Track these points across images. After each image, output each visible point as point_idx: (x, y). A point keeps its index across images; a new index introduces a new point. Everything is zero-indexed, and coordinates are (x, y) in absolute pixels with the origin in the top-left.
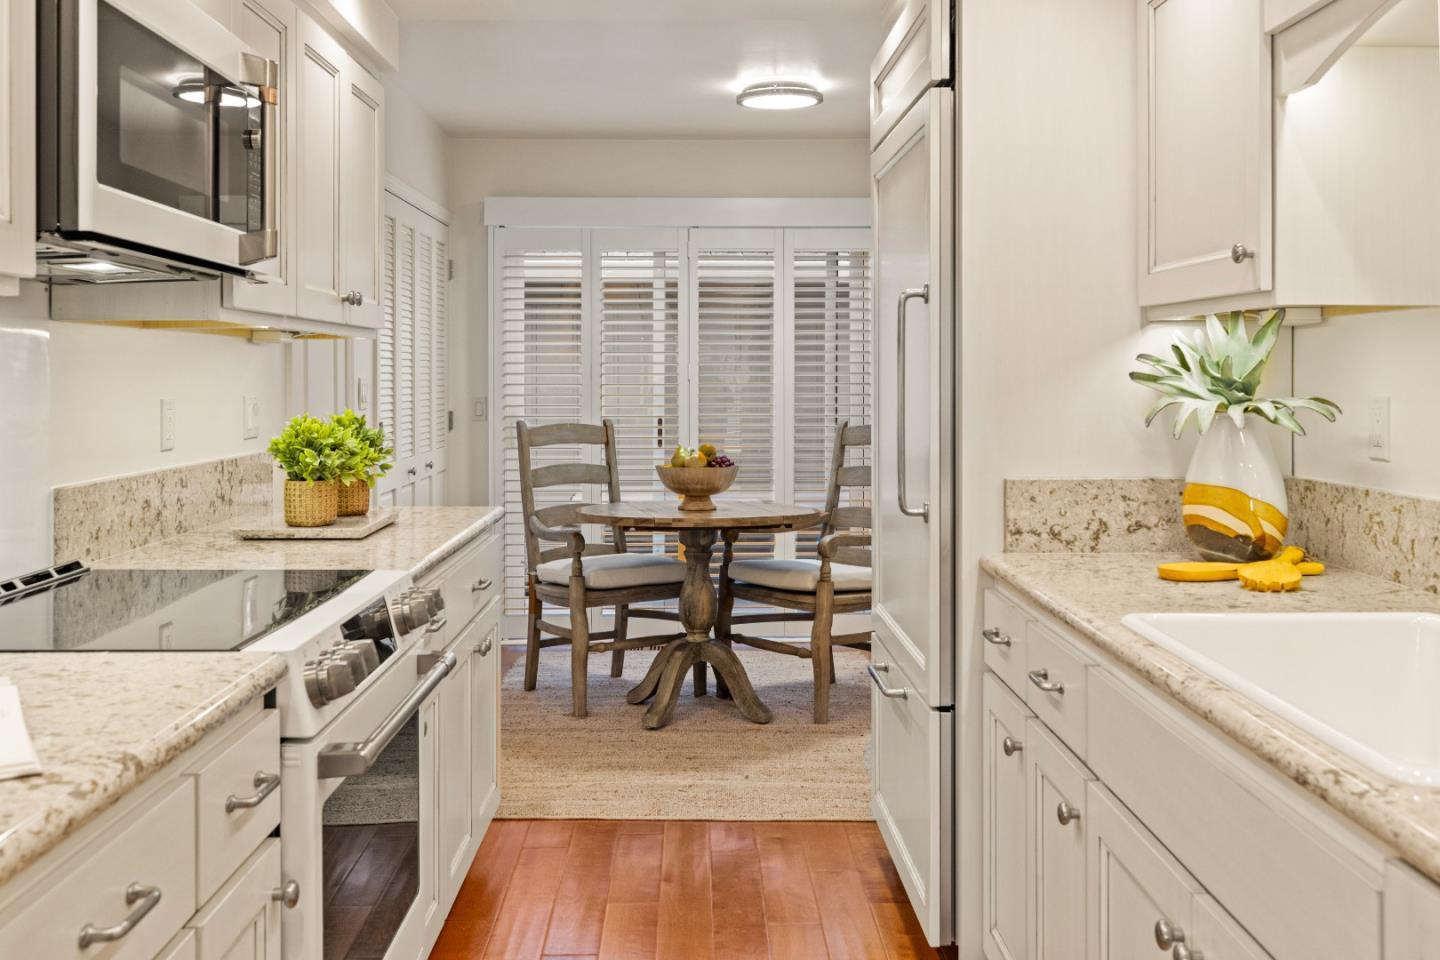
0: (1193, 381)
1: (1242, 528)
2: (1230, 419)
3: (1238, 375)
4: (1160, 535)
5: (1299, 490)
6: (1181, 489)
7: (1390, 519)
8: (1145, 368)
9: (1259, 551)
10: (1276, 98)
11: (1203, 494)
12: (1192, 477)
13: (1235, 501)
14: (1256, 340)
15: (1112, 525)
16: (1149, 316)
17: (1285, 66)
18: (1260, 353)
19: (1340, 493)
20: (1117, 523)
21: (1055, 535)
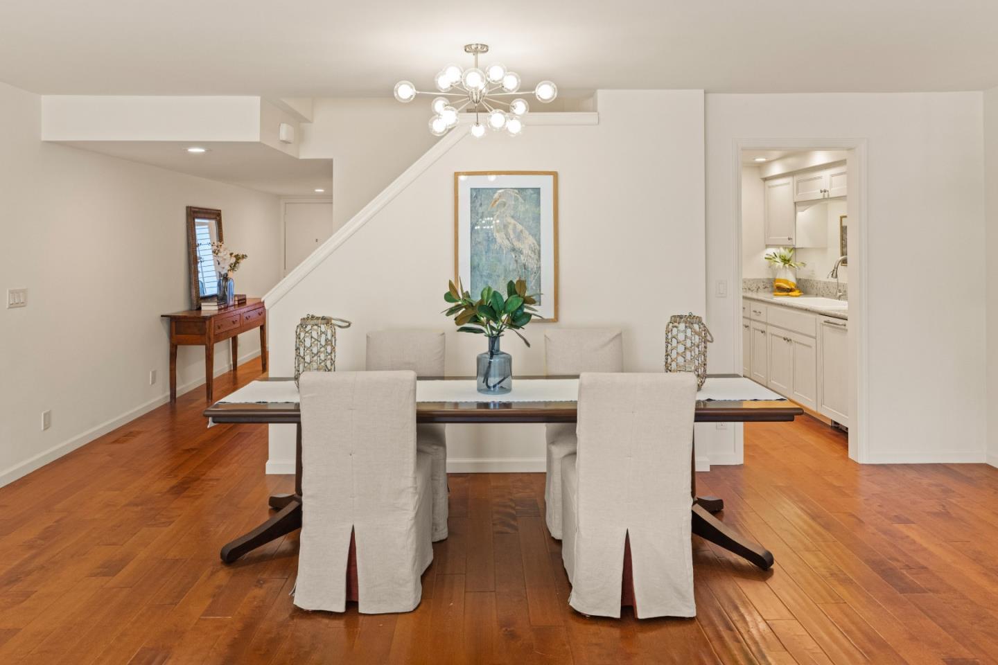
0: (777, 259)
1: (788, 287)
2: (786, 267)
3: (787, 258)
4: (770, 289)
5: (799, 280)
6: (775, 280)
7: (815, 284)
8: (767, 257)
9: (791, 290)
10: (796, 213)
11: (780, 281)
12: (777, 277)
13: (786, 282)
14: (790, 252)
15: (761, 288)
16: (767, 246)
17: (798, 208)
18: (790, 254)
19: (806, 280)
20: (762, 287)
21: (749, 289)
